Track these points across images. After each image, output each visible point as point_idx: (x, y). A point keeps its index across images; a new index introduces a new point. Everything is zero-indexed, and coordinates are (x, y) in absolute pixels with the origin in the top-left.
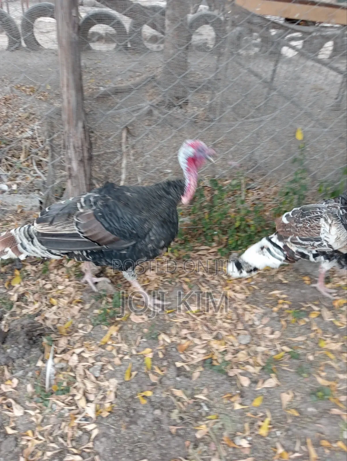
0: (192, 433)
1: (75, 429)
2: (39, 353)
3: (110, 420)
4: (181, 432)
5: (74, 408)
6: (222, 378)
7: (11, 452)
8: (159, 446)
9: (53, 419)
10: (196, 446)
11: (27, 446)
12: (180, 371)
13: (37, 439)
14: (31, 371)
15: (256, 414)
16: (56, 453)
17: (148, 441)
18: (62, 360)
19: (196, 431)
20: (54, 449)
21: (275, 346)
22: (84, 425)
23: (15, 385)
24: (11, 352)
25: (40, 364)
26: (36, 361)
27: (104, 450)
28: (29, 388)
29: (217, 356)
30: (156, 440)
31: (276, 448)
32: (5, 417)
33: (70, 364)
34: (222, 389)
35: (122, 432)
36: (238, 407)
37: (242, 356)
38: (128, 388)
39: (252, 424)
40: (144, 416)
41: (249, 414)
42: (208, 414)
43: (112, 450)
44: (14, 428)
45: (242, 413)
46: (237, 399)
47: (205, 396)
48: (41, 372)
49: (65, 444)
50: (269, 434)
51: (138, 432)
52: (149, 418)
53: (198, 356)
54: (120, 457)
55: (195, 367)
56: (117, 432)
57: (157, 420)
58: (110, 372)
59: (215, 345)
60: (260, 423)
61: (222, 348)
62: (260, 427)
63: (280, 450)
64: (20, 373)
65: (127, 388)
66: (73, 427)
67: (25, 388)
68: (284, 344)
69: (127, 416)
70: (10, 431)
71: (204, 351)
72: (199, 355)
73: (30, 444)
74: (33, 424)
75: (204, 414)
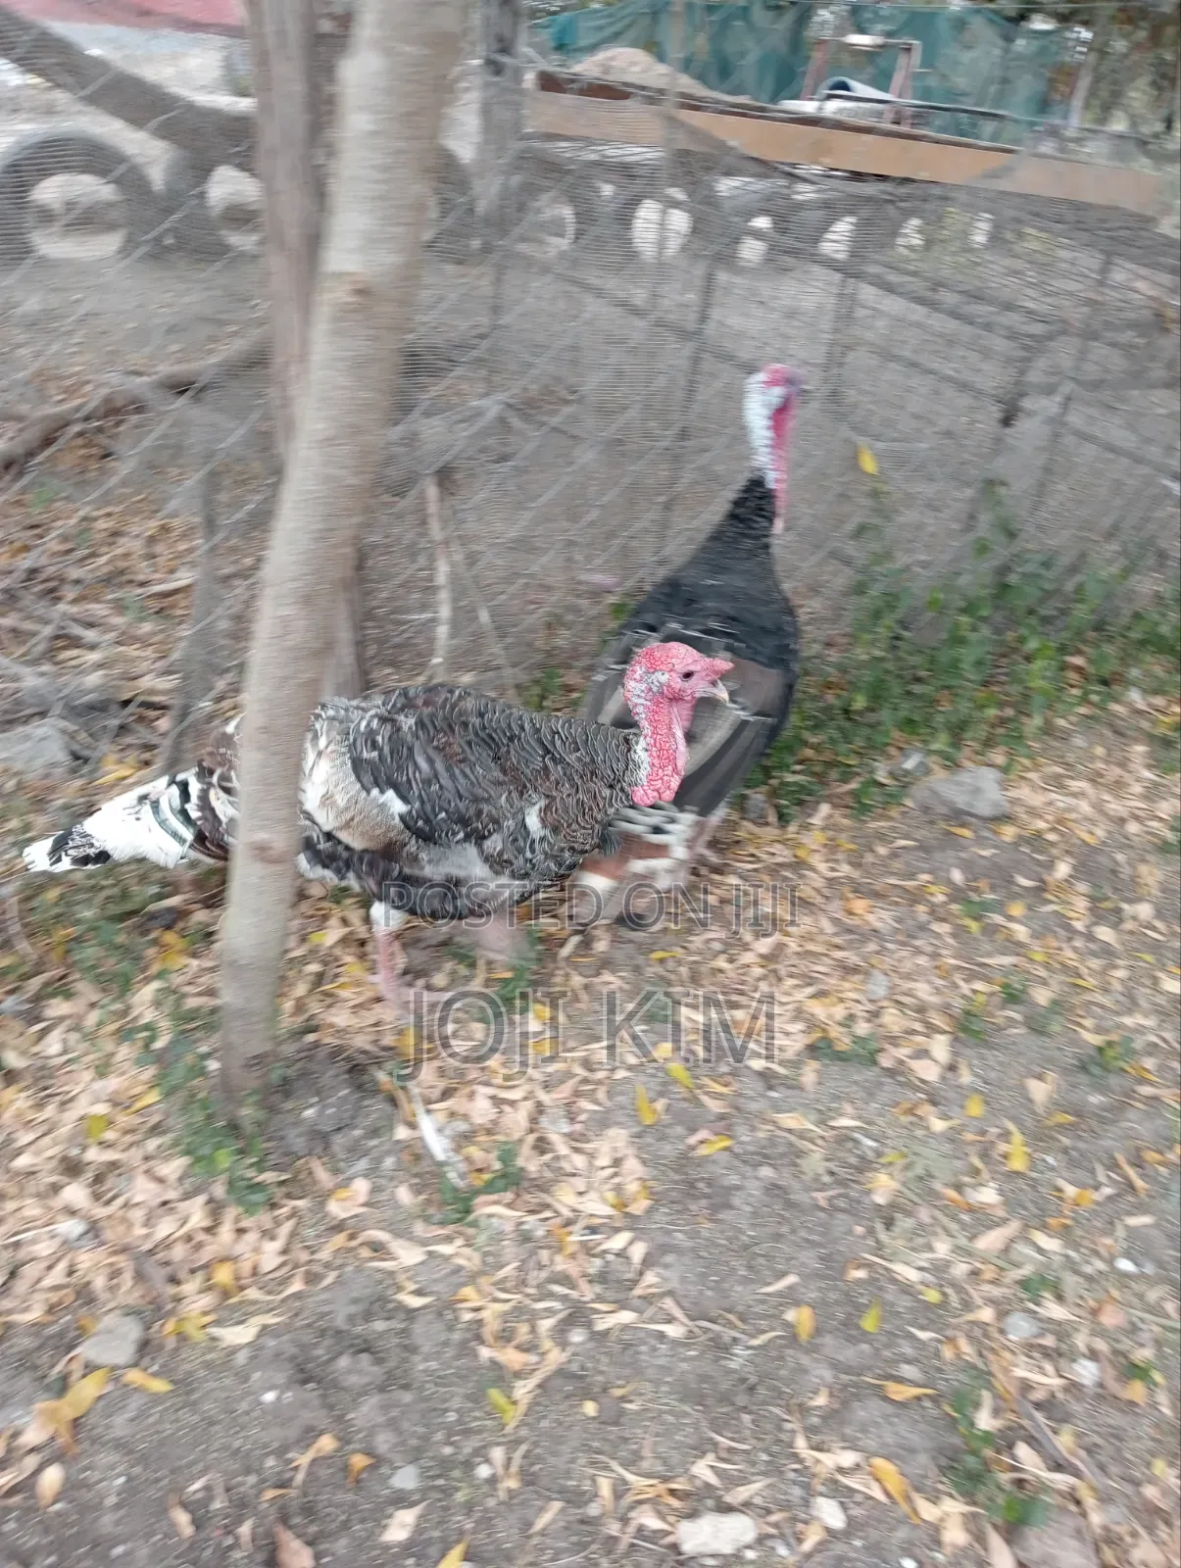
0: (866, 1200)
1: (581, 1257)
2: (387, 1107)
3: (657, 1217)
4: (841, 1203)
5: (547, 1214)
6: (870, 1074)
7: (446, 1344)
8: (807, 1240)
9: (510, 1249)
10: (889, 1224)
11: (480, 1322)
12: (767, 1078)
13: (496, 1300)
14: (388, 1153)
15: (983, 1133)
16: (562, 1321)
17: (778, 1237)
18: (452, 1115)
19: (869, 1192)
20: (550, 1312)
21: (956, 986)
22: (600, 1244)
23: (362, 1199)
24: (320, 1114)
25: (402, 1133)
26: (391, 1128)
27: (683, 1280)
28: (404, 1195)
29: (835, 1032)
30: (793, 1231)
31: (1059, 1190)
32: (379, 1276)
33: (478, 1120)
34: (883, 1096)
35: (705, 1234)
36: (938, 1125)
37: (892, 1019)
38: (663, 1138)
39: (984, 1155)
40: (738, 1188)
41: (969, 1137)
42: (879, 1154)
43: (703, 1276)
44: (419, 1293)
45: (952, 1137)
46: (926, 1110)
47: (853, 1118)
48: (417, 1153)
49: (574, 1294)
50: (1033, 1167)
51: (743, 1224)
52: (754, 1189)
53: (792, 1040)
54: (726, 1285)
55: (796, 1064)
56: (693, 1235)
57: (773, 1189)
58: (597, 1116)
59: (818, 1009)
60: (1003, 1147)
61: (839, 1012)
62: (1005, 1156)
63: (1070, 1191)
64: (363, 1164)
65: (659, 1140)
66: (573, 1256)
67: (393, 1199)
68: (971, 976)
69: (695, 1198)
70: (416, 1302)
71: (800, 1026)
72: (793, 1037)
73: (485, 1315)
74: (463, 1273)
75: (871, 1155)
